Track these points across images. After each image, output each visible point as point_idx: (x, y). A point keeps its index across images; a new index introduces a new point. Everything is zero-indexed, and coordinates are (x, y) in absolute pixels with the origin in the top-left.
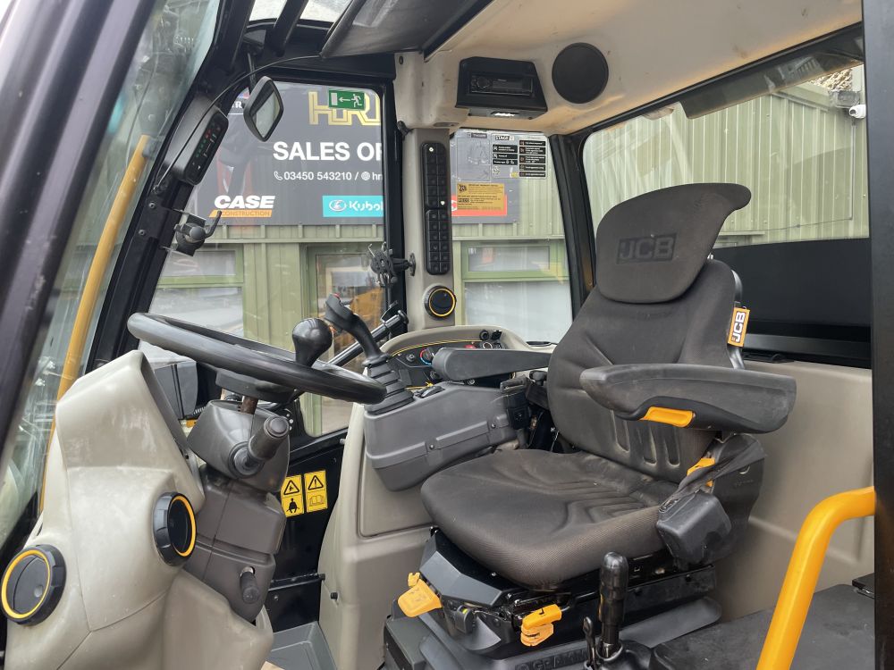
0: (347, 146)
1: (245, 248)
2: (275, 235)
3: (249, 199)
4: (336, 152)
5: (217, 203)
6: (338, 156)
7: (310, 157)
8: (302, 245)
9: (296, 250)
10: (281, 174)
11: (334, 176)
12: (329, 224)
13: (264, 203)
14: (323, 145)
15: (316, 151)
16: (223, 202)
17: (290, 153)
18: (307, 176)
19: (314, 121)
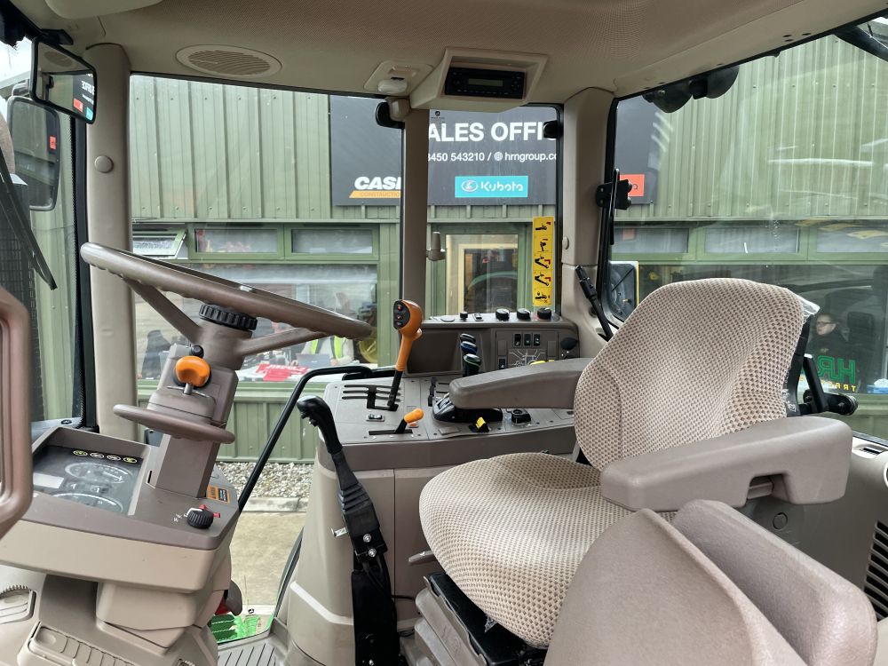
0: (481, 126)
1: (381, 228)
3: (386, 180)
4: (470, 133)
5: (357, 184)
6: (472, 137)
7: (445, 139)
8: (434, 225)
11: (468, 157)
12: (461, 205)
14: (458, 126)
15: (451, 133)
16: (363, 183)
18: (442, 157)
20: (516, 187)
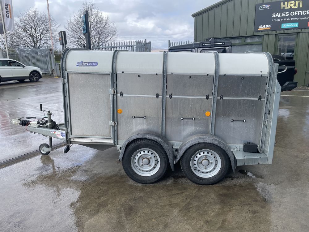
0: (288, 13)
1: (264, 36)
2: (271, 32)
3: (266, 26)
4: (286, 14)
5: (260, 27)
6: (286, 15)
7: (280, 16)
8: (276, 35)
9: (275, 35)
10: (273, 20)
11: (285, 19)
12: (283, 29)
13: (269, 27)
14: (283, 13)
15: (281, 15)
16: (261, 27)
17: (276, 15)
18: (279, 20)
19: (282, 8)
20: (296, 25)
